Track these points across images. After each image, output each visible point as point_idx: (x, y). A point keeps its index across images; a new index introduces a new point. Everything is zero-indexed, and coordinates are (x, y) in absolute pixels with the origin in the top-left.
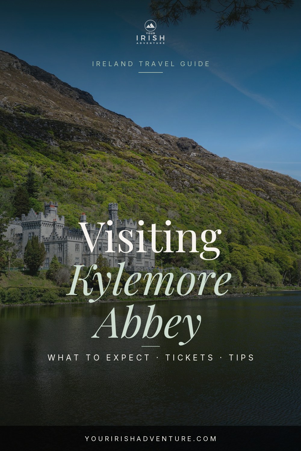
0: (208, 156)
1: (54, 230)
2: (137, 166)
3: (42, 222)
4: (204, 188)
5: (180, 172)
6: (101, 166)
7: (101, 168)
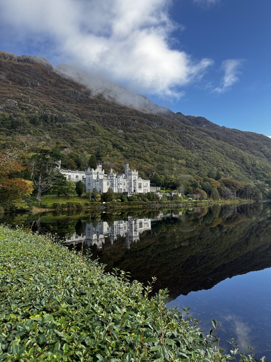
0: (213, 126)
1: (98, 176)
2: (164, 137)
3: (93, 173)
4: (203, 146)
5: (190, 138)
6: (144, 139)
7: (144, 140)
